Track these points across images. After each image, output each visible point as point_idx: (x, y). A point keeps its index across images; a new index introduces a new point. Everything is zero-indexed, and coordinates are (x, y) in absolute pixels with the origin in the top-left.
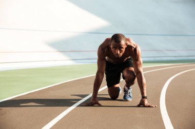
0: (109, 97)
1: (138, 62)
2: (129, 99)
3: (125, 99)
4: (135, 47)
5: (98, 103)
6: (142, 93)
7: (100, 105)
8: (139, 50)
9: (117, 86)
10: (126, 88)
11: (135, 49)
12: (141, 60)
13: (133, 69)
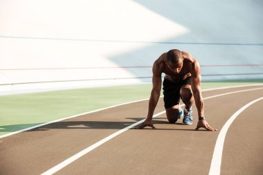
0: (167, 120)
1: (196, 79)
2: (189, 123)
3: (184, 123)
4: (193, 61)
5: (152, 126)
6: (200, 114)
7: (154, 128)
8: (198, 65)
9: (176, 107)
10: (186, 110)
11: (193, 64)
12: (200, 77)
13: (190, 87)
